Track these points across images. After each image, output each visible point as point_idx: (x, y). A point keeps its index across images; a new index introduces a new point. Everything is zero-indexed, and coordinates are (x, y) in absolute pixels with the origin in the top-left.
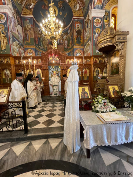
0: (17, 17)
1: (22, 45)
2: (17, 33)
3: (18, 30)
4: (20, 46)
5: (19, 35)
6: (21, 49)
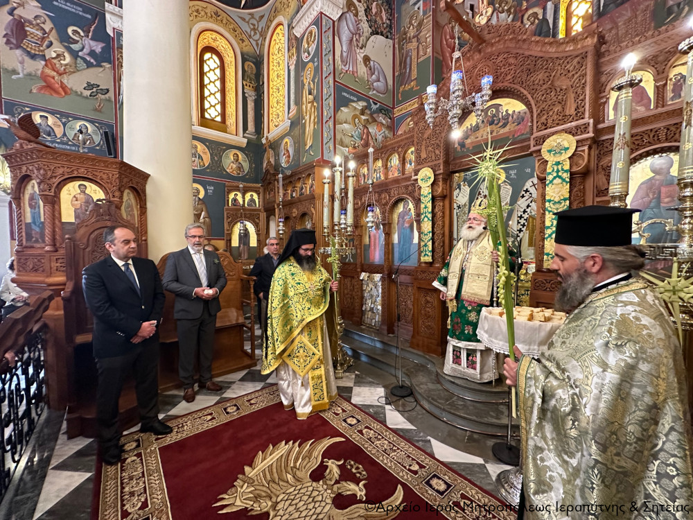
0: (368, 11)
1: (380, 110)
2: (362, 70)
3: (367, 59)
4: (371, 115)
5: (373, 74)
6: (373, 129)
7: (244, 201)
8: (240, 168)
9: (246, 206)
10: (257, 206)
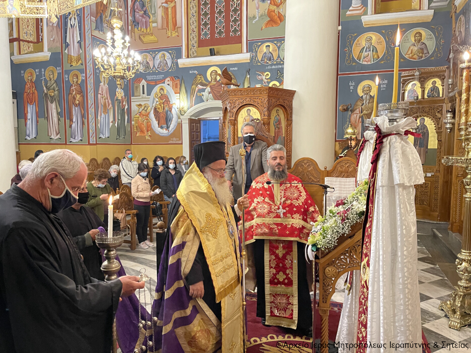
7: (423, 92)
8: (423, 49)
9: (426, 97)
10: (441, 96)
